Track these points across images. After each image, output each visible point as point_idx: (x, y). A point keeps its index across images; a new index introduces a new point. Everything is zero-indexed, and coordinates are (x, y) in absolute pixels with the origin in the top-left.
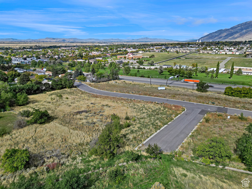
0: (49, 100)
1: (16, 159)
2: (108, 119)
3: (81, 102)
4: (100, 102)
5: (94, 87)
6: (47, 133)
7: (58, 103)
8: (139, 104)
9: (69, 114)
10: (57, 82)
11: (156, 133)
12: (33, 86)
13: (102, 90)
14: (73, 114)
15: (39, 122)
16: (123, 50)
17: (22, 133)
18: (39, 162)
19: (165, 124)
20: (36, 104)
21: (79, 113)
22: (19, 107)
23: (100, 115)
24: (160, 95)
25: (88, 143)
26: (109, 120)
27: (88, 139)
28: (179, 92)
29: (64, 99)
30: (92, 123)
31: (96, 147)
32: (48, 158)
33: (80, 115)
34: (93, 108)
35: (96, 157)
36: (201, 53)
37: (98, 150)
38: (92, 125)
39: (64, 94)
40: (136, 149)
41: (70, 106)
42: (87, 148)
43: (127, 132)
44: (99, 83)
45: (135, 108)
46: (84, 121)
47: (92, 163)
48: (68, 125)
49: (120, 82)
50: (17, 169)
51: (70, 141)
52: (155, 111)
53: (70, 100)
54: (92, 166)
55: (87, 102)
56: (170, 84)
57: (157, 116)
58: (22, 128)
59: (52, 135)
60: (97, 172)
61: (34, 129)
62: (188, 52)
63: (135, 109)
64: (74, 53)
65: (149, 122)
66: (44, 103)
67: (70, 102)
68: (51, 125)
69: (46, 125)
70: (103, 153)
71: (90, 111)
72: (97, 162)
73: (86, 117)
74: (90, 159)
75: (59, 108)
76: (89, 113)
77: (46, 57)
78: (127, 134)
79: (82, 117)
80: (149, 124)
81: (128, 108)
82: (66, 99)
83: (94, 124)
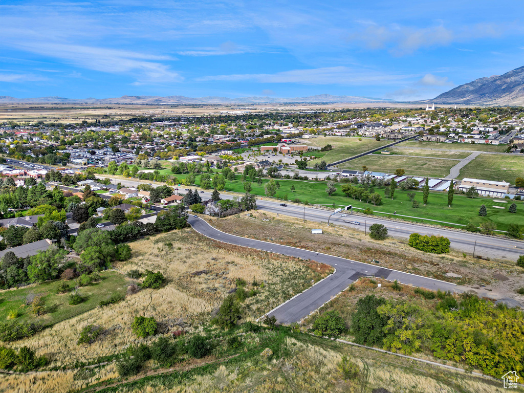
0: (156, 251)
1: (146, 325)
2: (232, 284)
3: (199, 255)
4: (224, 256)
5: (218, 226)
6: (165, 300)
7: (169, 257)
8: (275, 262)
9: (185, 275)
10: (163, 221)
11: (284, 304)
12: (132, 229)
13: (229, 232)
14: (191, 275)
15: (153, 286)
16: (274, 129)
17: (137, 299)
18: (164, 329)
19: (298, 293)
20: (141, 258)
21: (198, 274)
22: (120, 263)
23: (223, 277)
24: (310, 244)
25: (209, 314)
26: (233, 286)
27: (209, 308)
28: (342, 239)
29: (175, 250)
30: (213, 290)
31: (217, 317)
32: (172, 326)
33: (199, 278)
34: (215, 266)
35: (216, 327)
36: (425, 141)
37: (219, 320)
38: (213, 292)
39: (174, 240)
40: (257, 321)
41: (185, 262)
42: (208, 317)
43: (251, 302)
44: (224, 218)
45: (268, 268)
46: (204, 286)
47: (213, 332)
48: (185, 291)
49: (258, 214)
50: (148, 334)
51: (190, 310)
52: (293, 273)
53: (183, 251)
54: (213, 334)
55: (206, 255)
56: (337, 220)
57: (293, 281)
58: (136, 293)
59: (171, 303)
60: (217, 340)
61: (149, 296)
62: (399, 137)
63: (268, 270)
64: (181, 138)
65: (280, 289)
66: (150, 257)
67: (185, 255)
68: (167, 290)
69: (161, 290)
70: (224, 323)
71: (211, 271)
72: (218, 331)
73: (206, 281)
74: (212, 329)
75: (172, 265)
76: (209, 275)
77: (129, 145)
78: (251, 304)
79: (201, 280)
80: (279, 292)
81: (259, 267)
82: (179, 251)
83: (216, 290)
